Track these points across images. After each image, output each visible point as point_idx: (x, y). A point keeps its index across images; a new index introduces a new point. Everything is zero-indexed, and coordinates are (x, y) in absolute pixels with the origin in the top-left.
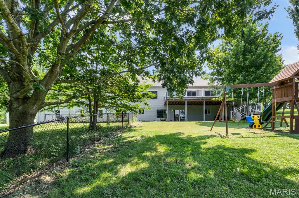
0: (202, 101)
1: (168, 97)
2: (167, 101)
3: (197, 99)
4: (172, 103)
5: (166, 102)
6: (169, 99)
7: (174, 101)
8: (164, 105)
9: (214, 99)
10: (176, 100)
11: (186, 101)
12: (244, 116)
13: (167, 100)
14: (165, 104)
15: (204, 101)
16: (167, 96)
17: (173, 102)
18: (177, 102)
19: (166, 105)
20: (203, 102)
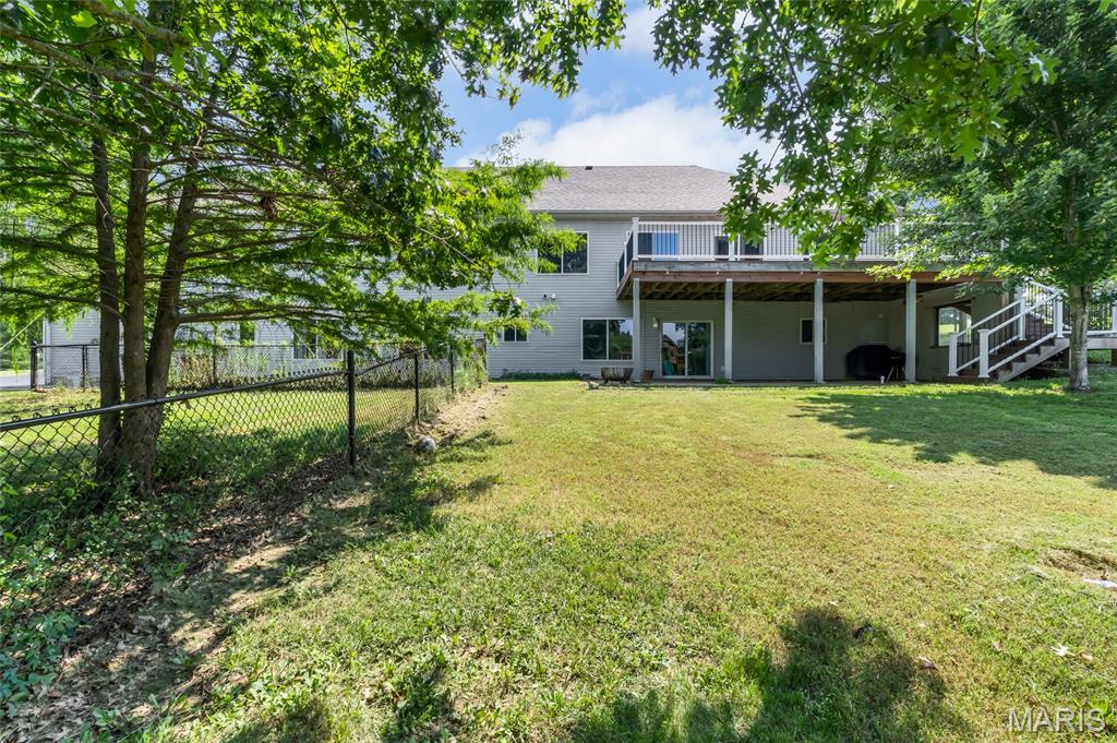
0: (808, 280)
1: (641, 260)
2: (637, 280)
3: (786, 269)
4: (654, 289)
5: (629, 283)
6: (643, 269)
7: (667, 279)
8: (619, 298)
9: (876, 269)
10: (680, 273)
11: (729, 280)
12: (1028, 356)
13: (635, 273)
14: (624, 296)
15: (820, 281)
16: (636, 257)
17: (662, 284)
18: (681, 283)
19: (630, 297)
20: (812, 284)
